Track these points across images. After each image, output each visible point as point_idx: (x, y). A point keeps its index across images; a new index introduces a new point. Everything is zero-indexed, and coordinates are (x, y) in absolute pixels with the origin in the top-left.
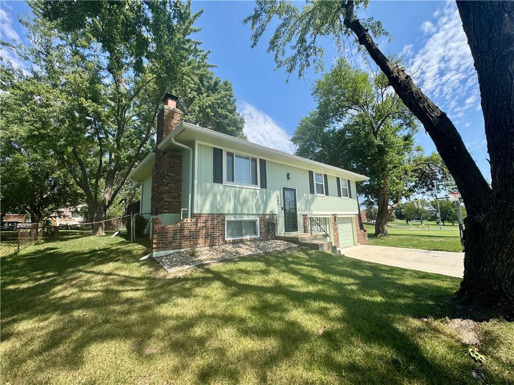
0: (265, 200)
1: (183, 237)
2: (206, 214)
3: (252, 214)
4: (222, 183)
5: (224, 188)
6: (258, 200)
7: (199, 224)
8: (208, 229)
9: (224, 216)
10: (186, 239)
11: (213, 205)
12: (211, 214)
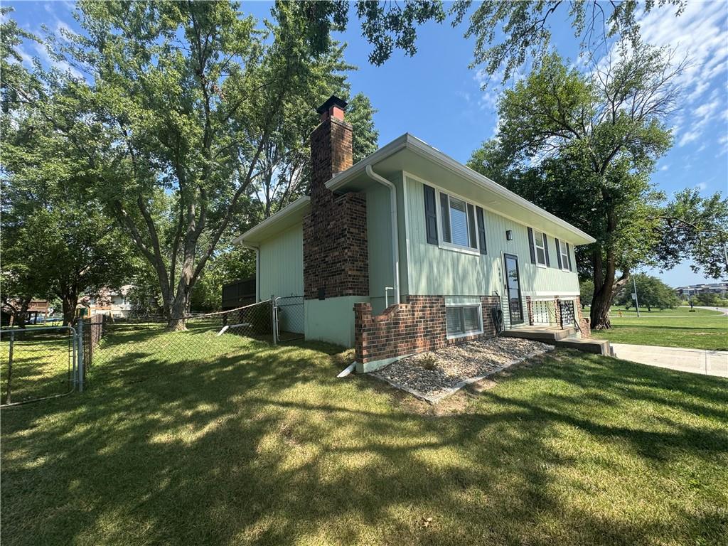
0: (486, 273)
1: (399, 335)
2: (422, 296)
3: (473, 297)
4: (437, 245)
5: (441, 254)
6: (478, 272)
7: (416, 313)
8: (427, 321)
9: (444, 300)
10: (403, 339)
11: (430, 281)
12: (429, 296)
